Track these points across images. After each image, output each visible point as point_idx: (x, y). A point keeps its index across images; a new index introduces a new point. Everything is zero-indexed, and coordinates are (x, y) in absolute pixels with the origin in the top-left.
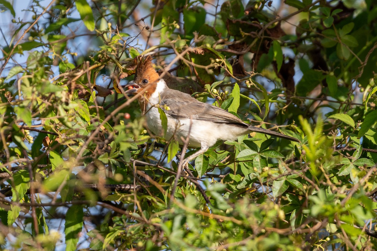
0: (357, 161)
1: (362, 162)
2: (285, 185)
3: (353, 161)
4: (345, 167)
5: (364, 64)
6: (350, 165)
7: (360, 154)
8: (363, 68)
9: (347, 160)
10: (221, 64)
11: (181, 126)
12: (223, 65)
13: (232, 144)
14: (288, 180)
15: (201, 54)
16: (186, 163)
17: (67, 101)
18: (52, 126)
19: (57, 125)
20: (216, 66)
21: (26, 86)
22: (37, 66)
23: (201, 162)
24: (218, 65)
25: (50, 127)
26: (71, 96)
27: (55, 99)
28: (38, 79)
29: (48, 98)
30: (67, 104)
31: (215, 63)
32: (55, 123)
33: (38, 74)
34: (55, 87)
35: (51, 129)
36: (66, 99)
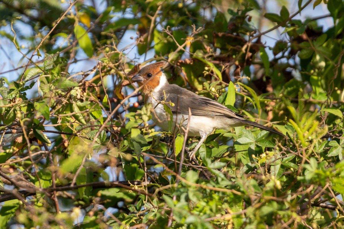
2: (282, 169)
3: (341, 144)
4: (334, 149)
5: (337, 66)
6: (339, 148)
8: (337, 69)
9: (335, 143)
10: (210, 72)
11: (185, 120)
12: (212, 72)
13: (230, 136)
14: (283, 164)
15: (190, 64)
16: (193, 154)
17: (82, 98)
18: (68, 124)
19: (73, 124)
20: (205, 74)
21: (44, 83)
22: (53, 66)
23: (204, 151)
24: (207, 73)
25: (67, 125)
26: (85, 94)
27: (70, 97)
28: (55, 76)
29: (65, 97)
30: (82, 101)
31: (205, 72)
32: (71, 122)
33: (55, 72)
34: (70, 83)
35: (68, 127)
36: (81, 96)
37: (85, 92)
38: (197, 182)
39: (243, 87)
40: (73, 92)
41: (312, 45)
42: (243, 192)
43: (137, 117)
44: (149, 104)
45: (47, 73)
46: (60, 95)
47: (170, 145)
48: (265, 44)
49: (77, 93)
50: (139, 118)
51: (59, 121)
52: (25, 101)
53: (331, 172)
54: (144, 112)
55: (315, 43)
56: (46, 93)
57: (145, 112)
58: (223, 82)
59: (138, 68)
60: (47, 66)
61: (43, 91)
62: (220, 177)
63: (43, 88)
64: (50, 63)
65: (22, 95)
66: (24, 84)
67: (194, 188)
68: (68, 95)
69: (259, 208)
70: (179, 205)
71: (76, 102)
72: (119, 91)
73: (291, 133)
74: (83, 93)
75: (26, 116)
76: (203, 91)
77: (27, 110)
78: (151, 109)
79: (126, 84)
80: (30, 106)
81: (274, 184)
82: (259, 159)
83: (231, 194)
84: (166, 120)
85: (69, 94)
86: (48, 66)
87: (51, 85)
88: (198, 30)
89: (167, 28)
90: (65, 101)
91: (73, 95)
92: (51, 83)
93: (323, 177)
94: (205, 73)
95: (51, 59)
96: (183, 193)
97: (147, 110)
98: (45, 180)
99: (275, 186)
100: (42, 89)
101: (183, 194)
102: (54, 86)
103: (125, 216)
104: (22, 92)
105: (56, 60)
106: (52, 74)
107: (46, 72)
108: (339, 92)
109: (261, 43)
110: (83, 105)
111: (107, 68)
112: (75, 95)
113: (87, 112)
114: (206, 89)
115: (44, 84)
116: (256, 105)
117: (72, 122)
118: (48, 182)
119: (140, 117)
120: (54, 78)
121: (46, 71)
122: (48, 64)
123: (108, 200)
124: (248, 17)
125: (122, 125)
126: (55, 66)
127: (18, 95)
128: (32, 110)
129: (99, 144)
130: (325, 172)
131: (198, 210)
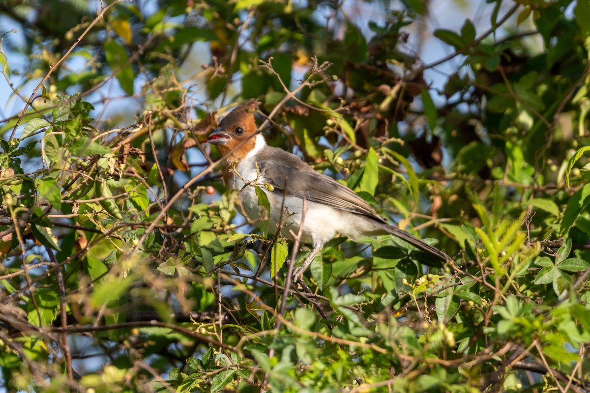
0: (564, 262)
1: (572, 263)
2: (454, 303)
3: (557, 263)
4: (545, 271)
5: (552, 126)
6: (553, 270)
7: (568, 251)
8: (552, 133)
9: (548, 260)
10: (335, 127)
11: (290, 215)
12: (339, 129)
13: (367, 242)
14: (457, 294)
16: (300, 272)
17: (117, 173)
18: (89, 215)
19: (98, 214)
20: (327, 132)
21: (52, 146)
22: (70, 117)
23: (319, 268)
24: (331, 130)
25: (87, 217)
26: (123, 166)
27: (97, 172)
28: (72, 135)
29: (87, 169)
30: (116, 178)
31: (326, 127)
32: (95, 211)
33: (72, 128)
34: (98, 148)
35: (89, 220)
36: (116, 170)
37: (123, 163)
38: (313, 328)
39: (391, 155)
40: (102, 162)
41: (510, 90)
42: (390, 349)
43: (211, 213)
44: (233, 191)
45: (59, 127)
46: (79, 167)
47: (263, 257)
48: (432, 83)
49: (109, 164)
50: (215, 215)
51: (76, 209)
52: (20, 175)
53: (542, 322)
54: (223, 204)
55: (516, 86)
56: (55, 163)
57: (226, 204)
58: (357, 147)
59: (212, 118)
60: (58, 117)
61: (50, 160)
62: (352, 321)
63: (50, 154)
64: (64, 111)
65: (14, 162)
66: (17, 145)
67: (306, 339)
68: (94, 167)
69: (415, 379)
70: (278, 367)
71: (107, 179)
72: (179, 158)
73: (471, 240)
74: (119, 164)
75: (20, 200)
76: (323, 163)
77: (22, 192)
78: (236, 199)
79: (191, 144)
80: (28, 184)
81: (443, 338)
82: (414, 287)
83: (369, 351)
84: (261, 219)
85: (95, 164)
86: (61, 116)
87: (65, 149)
88: (321, 66)
89: (269, 61)
90: (87, 176)
91: (102, 166)
92: (65, 147)
93: (527, 331)
94: (328, 129)
95: (67, 104)
96: (288, 345)
97: (228, 200)
98: (46, 308)
99: (444, 342)
100: (48, 156)
101: (288, 347)
102: (70, 151)
103: (183, 376)
104: (14, 158)
105: (75, 106)
106: (67, 131)
107: (56, 125)
108: (554, 168)
109: (424, 83)
110: (118, 184)
111: (159, 116)
112: (105, 167)
113: (124, 196)
114: (328, 160)
115: (51, 148)
116: (412, 188)
117: (97, 211)
118: (51, 312)
119: (217, 213)
120: (71, 138)
121: (56, 123)
122: (61, 114)
123: (151, 343)
124: (403, 35)
125: (184, 224)
126: (73, 116)
127: (7, 163)
128: (30, 191)
129: (141, 251)
130: (531, 321)
131: (313, 376)
